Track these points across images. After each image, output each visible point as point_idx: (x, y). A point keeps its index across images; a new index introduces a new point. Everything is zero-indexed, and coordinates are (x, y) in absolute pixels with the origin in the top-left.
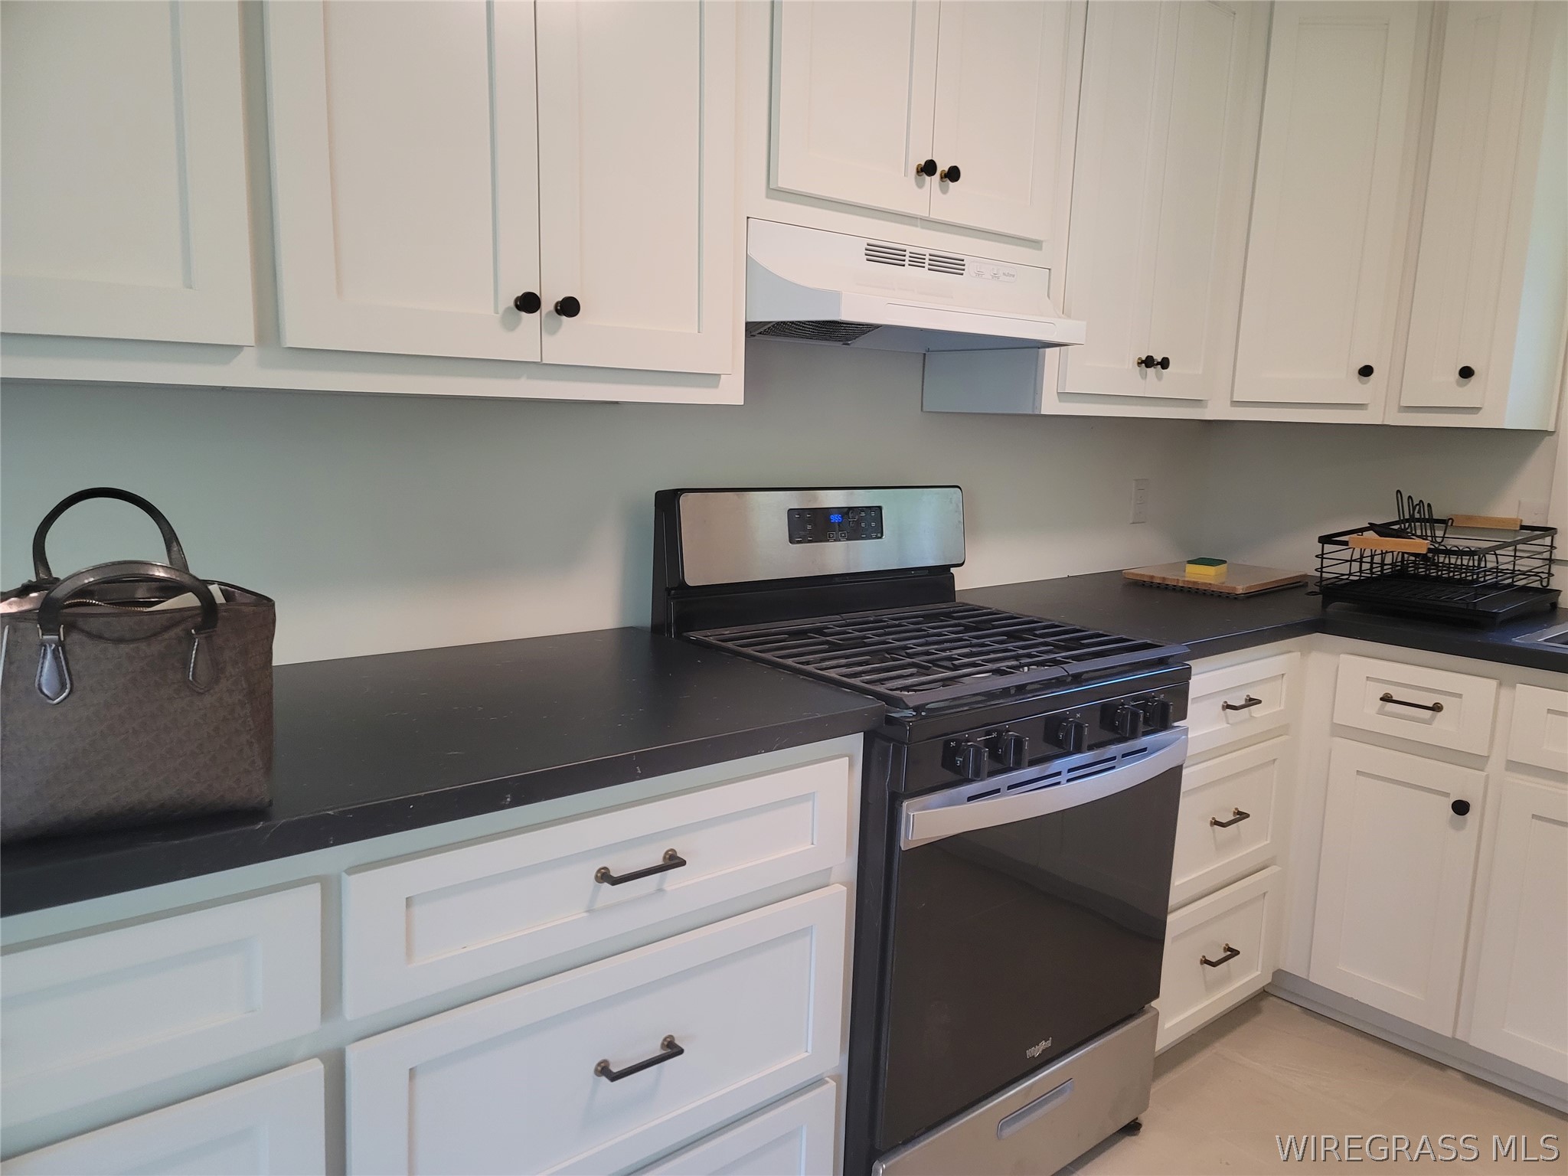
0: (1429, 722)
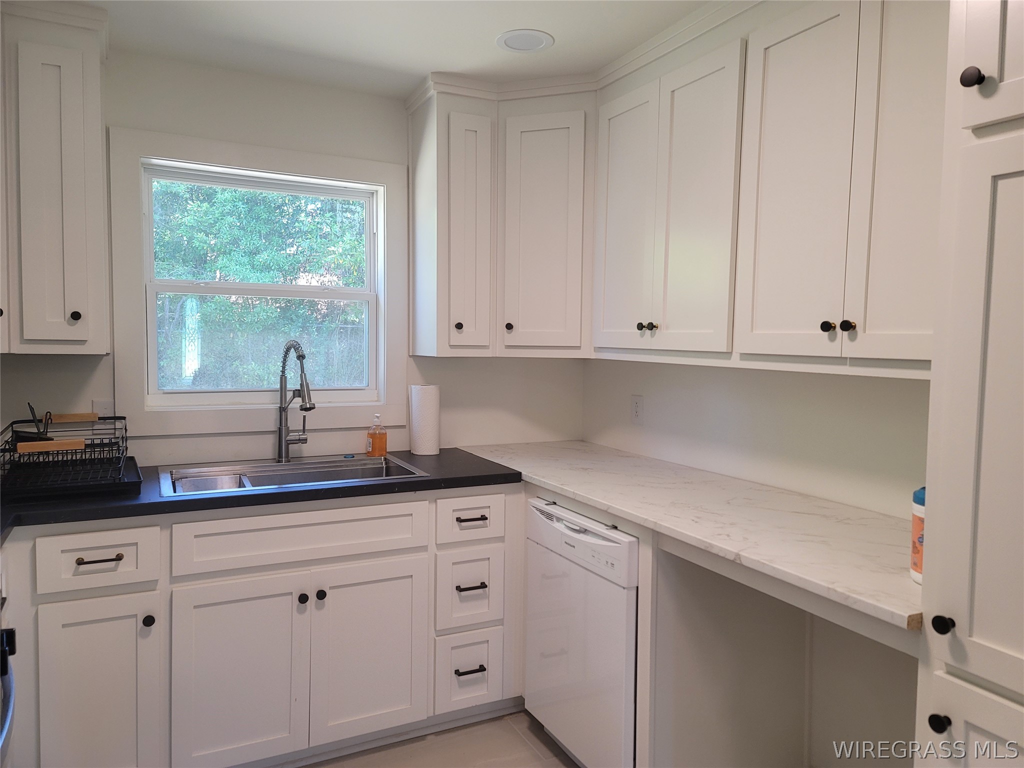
0: (114, 570)
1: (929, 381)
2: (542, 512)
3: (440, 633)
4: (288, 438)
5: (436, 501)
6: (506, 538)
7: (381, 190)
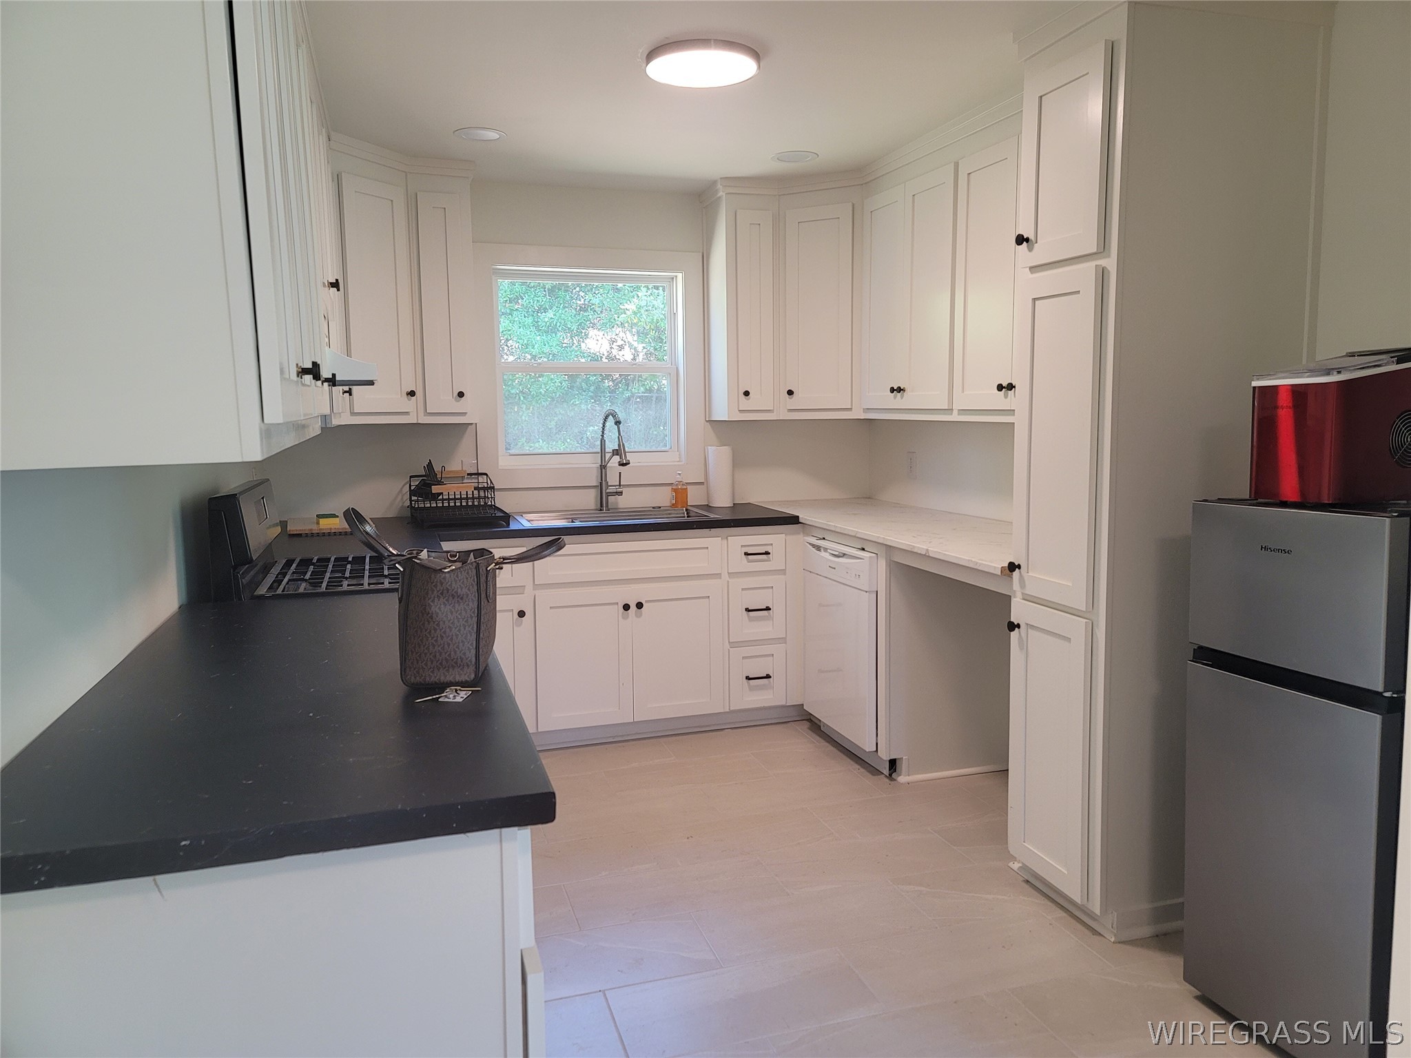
1: (1014, 423)
2: (813, 546)
3: (734, 645)
4: (608, 491)
5: (727, 538)
6: (787, 571)
7: (680, 275)
